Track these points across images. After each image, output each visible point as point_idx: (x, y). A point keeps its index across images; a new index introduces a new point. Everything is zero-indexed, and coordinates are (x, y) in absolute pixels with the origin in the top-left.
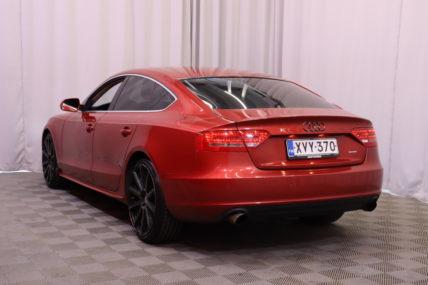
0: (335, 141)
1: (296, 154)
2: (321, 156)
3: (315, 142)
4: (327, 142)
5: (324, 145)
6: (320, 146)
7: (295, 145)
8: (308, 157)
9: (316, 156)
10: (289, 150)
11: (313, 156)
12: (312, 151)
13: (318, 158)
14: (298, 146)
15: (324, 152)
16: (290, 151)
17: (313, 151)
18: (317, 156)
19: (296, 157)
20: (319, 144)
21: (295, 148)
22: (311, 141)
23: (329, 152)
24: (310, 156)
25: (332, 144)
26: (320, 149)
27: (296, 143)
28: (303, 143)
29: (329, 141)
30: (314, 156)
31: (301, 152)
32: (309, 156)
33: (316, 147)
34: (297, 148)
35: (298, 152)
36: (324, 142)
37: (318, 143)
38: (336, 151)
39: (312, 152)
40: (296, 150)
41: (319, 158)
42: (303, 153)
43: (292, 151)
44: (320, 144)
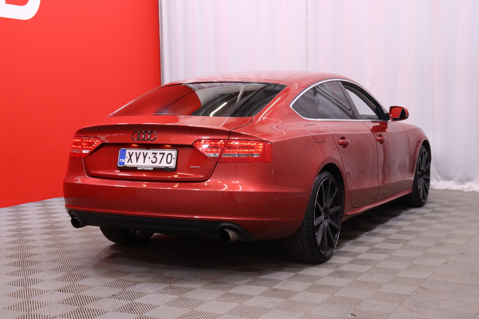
0: (174, 153)
1: (126, 164)
2: (153, 168)
3: (150, 152)
4: (165, 153)
5: (159, 157)
6: (155, 157)
7: (127, 155)
8: (138, 168)
9: (147, 167)
10: (120, 159)
11: (143, 168)
13: (149, 170)
14: (131, 156)
15: (157, 165)
17: (145, 162)
18: (149, 167)
19: (126, 167)
20: (154, 155)
21: (126, 157)
22: (145, 151)
23: (164, 164)
24: (141, 167)
25: (169, 156)
26: (154, 160)
27: (129, 153)
28: (136, 153)
29: (167, 152)
30: (145, 167)
33: (149, 158)
34: (129, 157)
35: (128, 162)
36: (160, 153)
37: (153, 153)
38: (173, 165)
39: (144, 164)
40: (127, 160)
41: (151, 170)
42: (134, 163)
43: (123, 161)
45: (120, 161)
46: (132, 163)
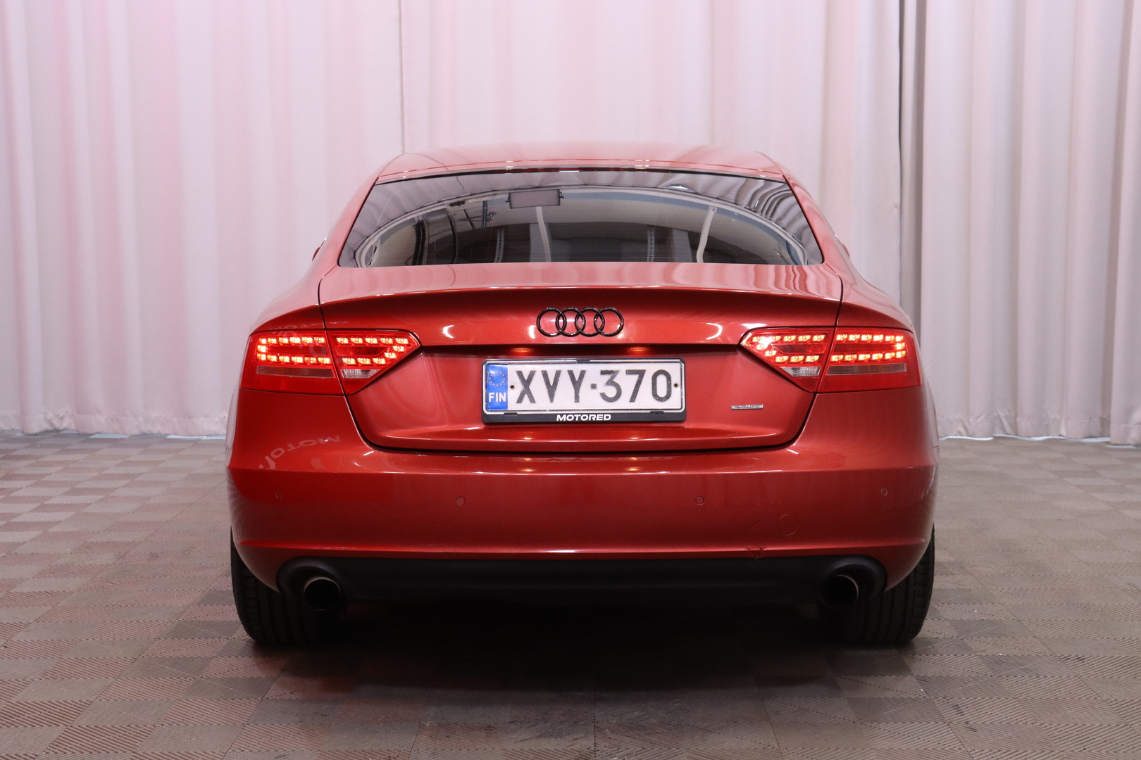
0: (675, 368)
1: (513, 406)
2: (610, 416)
3: (593, 370)
4: (644, 371)
5: (627, 383)
6: (611, 383)
7: (513, 379)
8: (559, 417)
9: (588, 414)
10: (490, 394)
11: (577, 416)
12: (577, 399)
13: (596, 422)
14: (526, 382)
15: (624, 404)
16: (495, 396)
17: (580, 399)
18: (596, 414)
19: (513, 414)
20: (607, 377)
21: (512, 387)
22: (577, 368)
23: (646, 402)
24: (567, 414)
25: (662, 380)
26: (611, 392)
27: (520, 374)
28: (545, 374)
29: (651, 367)
30: (582, 414)
31: (532, 400)
32: (562, 415)
33: (594, 386)
34: (519, 388)
35: (520, 400)
36: (630, 372)
37: (603, 373)
38: (676, 402)
39: (577, 404)
40: (513, 395)
41: (603, 422)
42: (541, 404)
43: (501, 397)
44: (612, 378)
45: (490, 397)
46: (533, 404)
